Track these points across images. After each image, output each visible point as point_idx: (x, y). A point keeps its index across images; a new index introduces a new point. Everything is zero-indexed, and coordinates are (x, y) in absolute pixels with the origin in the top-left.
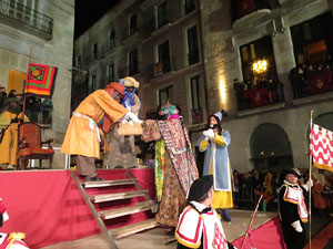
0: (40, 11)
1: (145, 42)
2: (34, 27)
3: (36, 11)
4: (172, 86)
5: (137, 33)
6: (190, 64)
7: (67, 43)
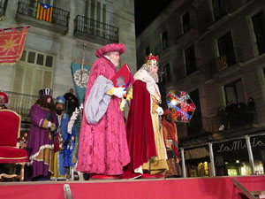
0: (107, 22)
1: (200, 38)
2: (104, 37)
3: (104, 24)
4: (240, 80)
5: (192, 30)
6: (260, 54)
7: (132, 49)
